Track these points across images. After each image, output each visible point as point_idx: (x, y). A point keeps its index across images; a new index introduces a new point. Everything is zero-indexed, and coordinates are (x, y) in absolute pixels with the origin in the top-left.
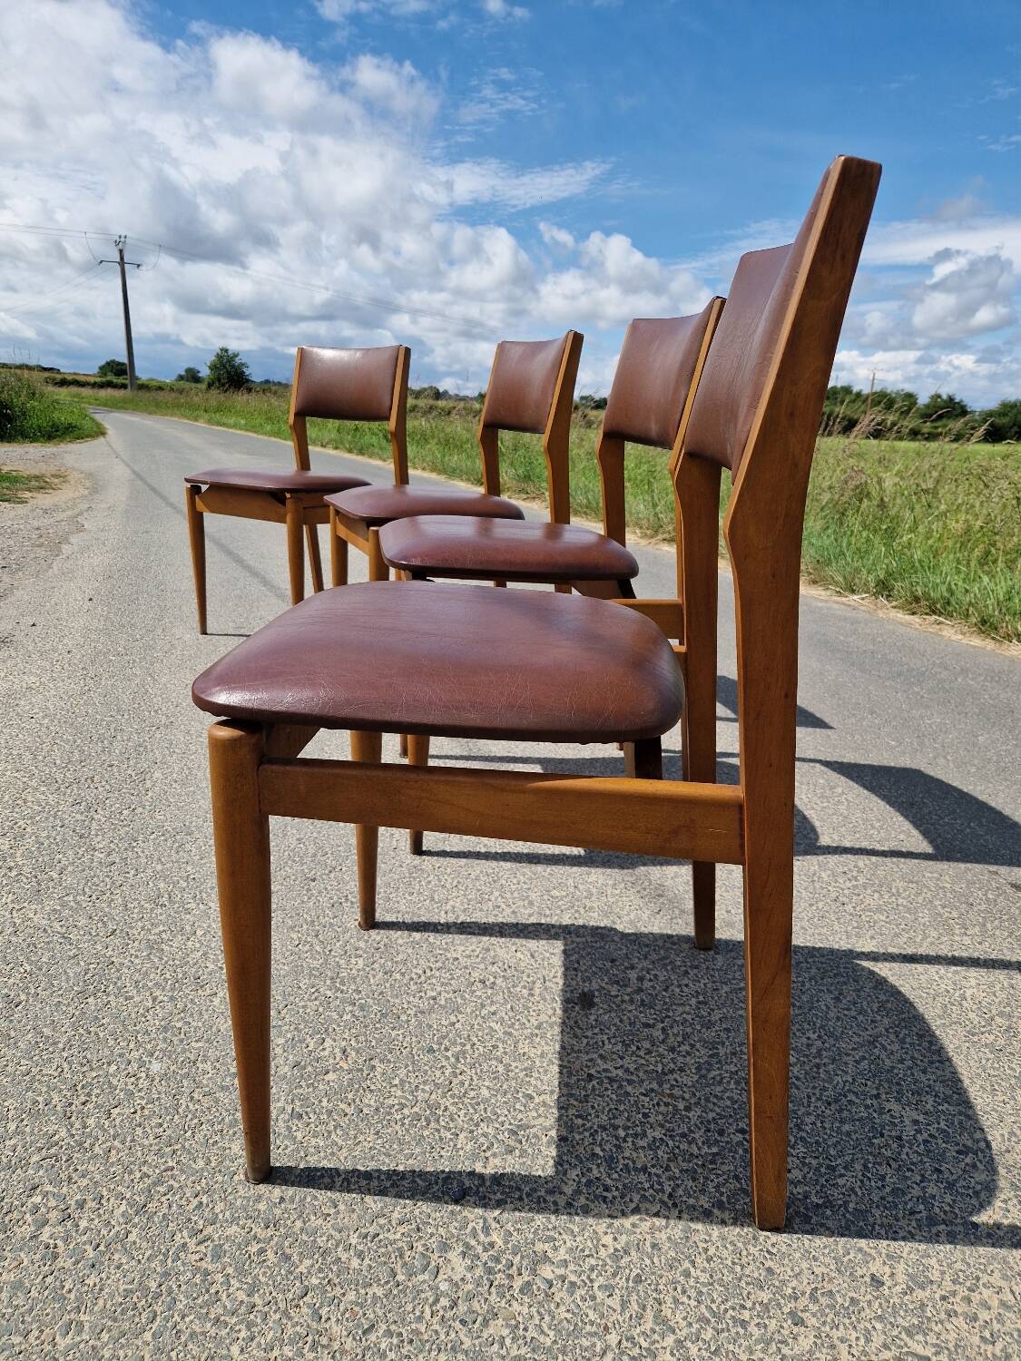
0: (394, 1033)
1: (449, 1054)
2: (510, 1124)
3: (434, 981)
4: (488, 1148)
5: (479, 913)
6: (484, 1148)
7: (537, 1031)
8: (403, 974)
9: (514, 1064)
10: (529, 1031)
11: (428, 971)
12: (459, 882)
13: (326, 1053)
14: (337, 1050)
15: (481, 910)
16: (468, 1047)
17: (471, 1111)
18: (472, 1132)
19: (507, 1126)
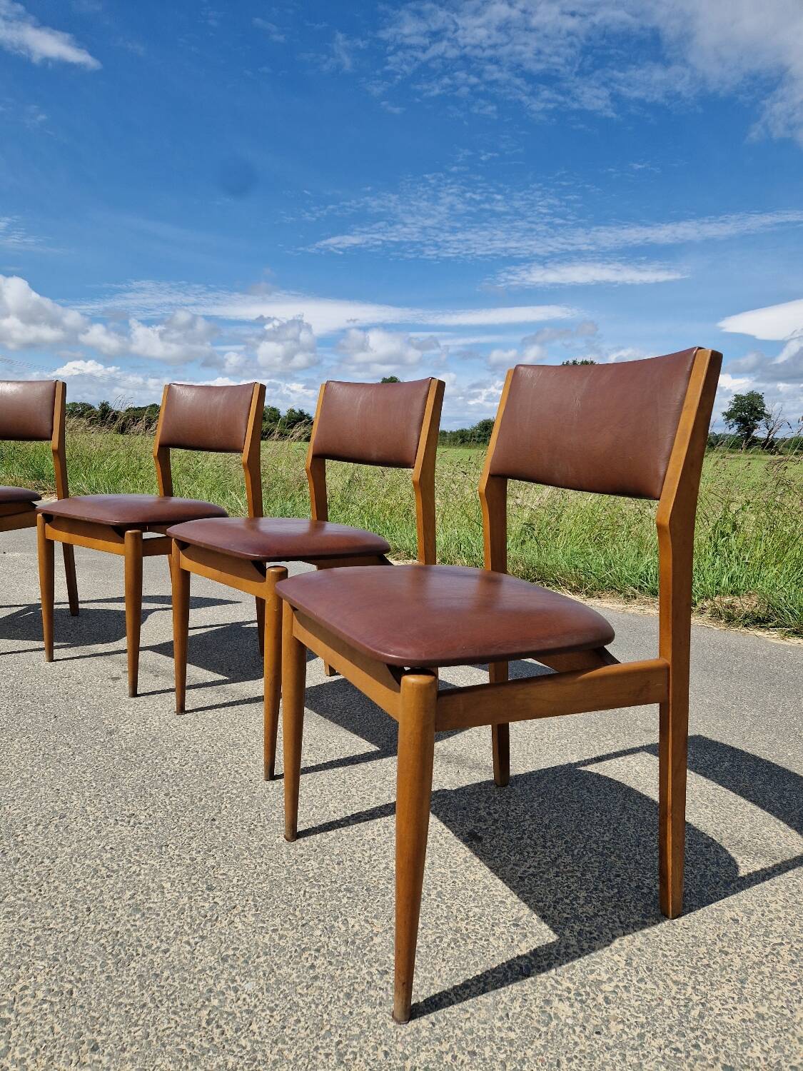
0: (387, 898)
1: (433, 897)
2: (509, 921)
3: (375, 858)
4: (513, 939)
5: (356, 806)
6: (510, 940)
7: (468, 864)
8: (351, 860)
9: (475, 888)
10: (463, 866)
11: (364, 853)
12: (322, 790)
13: (357, 927)
14: (363, 923)
15: (356, 804)
16: (439, 889)
17: (481, 924)
18: (494, 935)
19: (509, 924)
